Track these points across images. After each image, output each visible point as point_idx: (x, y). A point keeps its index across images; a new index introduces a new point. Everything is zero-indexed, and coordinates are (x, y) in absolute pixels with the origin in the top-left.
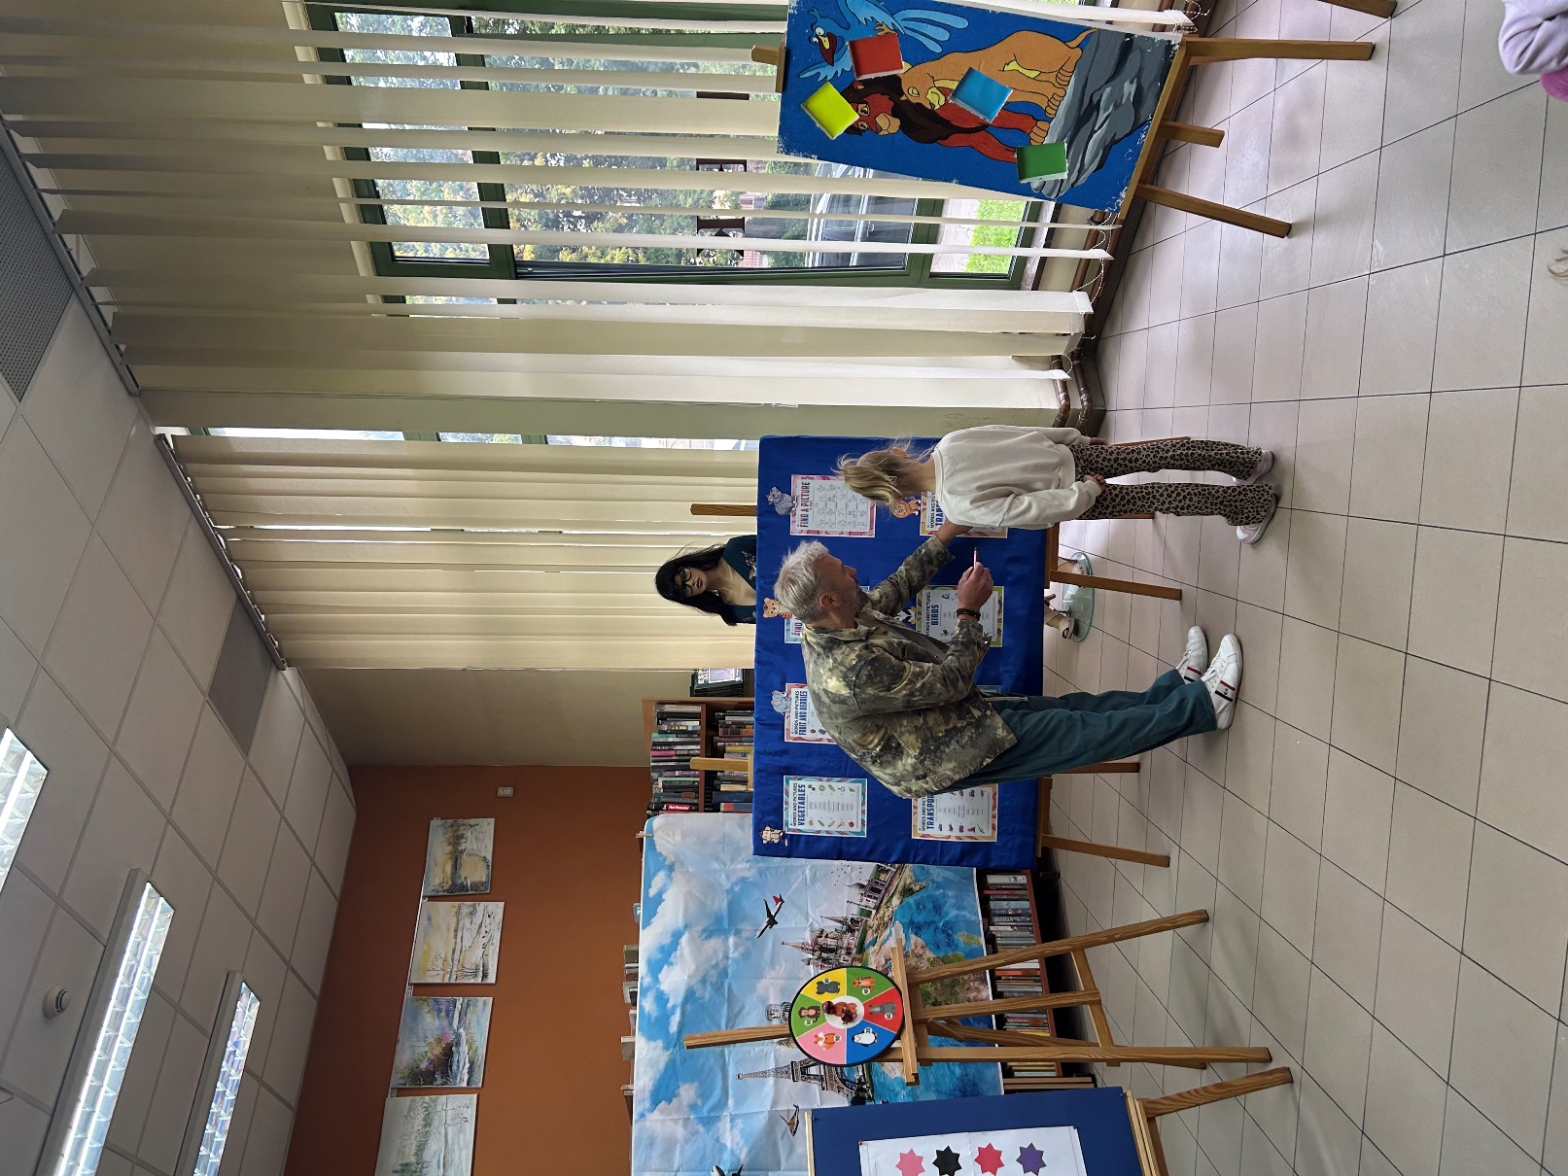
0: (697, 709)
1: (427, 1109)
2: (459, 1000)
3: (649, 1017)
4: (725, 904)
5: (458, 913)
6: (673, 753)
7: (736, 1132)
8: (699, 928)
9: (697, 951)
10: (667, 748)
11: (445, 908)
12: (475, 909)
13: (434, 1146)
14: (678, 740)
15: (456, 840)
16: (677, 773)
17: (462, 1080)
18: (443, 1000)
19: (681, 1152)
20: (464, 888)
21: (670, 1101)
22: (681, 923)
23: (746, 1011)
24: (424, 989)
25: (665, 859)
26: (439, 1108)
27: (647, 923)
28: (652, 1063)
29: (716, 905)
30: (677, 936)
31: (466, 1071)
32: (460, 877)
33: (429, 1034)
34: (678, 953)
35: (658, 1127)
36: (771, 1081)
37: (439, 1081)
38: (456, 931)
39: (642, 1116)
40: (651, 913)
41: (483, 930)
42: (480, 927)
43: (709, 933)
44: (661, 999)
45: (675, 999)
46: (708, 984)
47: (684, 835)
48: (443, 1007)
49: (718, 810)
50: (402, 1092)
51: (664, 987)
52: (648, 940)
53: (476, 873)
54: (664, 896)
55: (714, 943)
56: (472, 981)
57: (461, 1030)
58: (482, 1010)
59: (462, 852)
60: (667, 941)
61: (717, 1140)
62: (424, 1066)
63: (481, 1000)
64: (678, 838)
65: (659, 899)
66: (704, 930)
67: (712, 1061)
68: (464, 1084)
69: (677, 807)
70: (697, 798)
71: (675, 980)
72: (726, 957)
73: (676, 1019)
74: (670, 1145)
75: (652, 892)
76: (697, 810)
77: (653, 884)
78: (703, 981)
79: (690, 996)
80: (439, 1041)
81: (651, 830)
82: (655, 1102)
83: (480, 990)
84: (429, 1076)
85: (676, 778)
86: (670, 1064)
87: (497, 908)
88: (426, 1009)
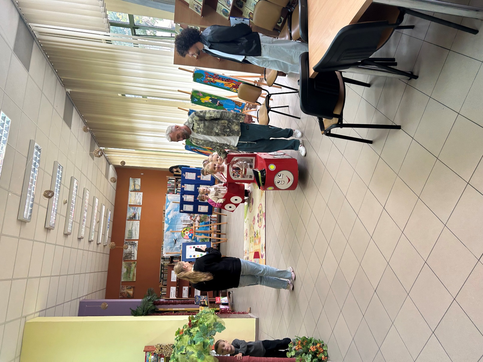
0: (174, 178)
1: (132, 223)
2: (136, 207)
5: (135, 194)
6: (170, 185)
7: (176, 235)
9: (173, 213)
11: (133, 193)
12: (138, 193)
13: (134, 228)
14: (171, 183)
15: (134, 182)
19: (170, 237)
20: (136, 190)
21: (169, 231)
23: (179, 221)
24: (130, 205)
25: (169, 200)
26: (134, 223)
27: (166, 209)
29: (175, 207)
30: (170, 211)
32: (135, 188)
35: (167, 234)
37: (134, 219)
38: (135, 197)
39: (165, 232)
40: (167, 208)
42: (139, 196)
43: (174, 211)
44: (168, 219)
48: (134, 208)
49: (176, 194)
50: (128, 220)
52: (167, 211)
53: (138, 188)
55: (175, 212)
56: (138, 204)
57: (137, 212)
58: (140, 208)
59: (135, 184)
60: (169, 211)
61: (174, 235)
62: (131, 217)
64: (171, 198)
65: (168, 206)
67: (174, 226)
68: (138, 219)
69: (171, 193)
70: (174, 192)
71: (170, 217)
73: (170, 221)
74: (168, 236)
75: (167, 205)
76: (174, 194)
78: (173, 217)
79: (172, 219)
80: (133, 213)
81: (167, 196)
82: (167, 231)
83: (140, 206)
84: (132, 218)
85: (171, 189)
86: (169, 227)
87: (142, 193)
88: (131, 208)
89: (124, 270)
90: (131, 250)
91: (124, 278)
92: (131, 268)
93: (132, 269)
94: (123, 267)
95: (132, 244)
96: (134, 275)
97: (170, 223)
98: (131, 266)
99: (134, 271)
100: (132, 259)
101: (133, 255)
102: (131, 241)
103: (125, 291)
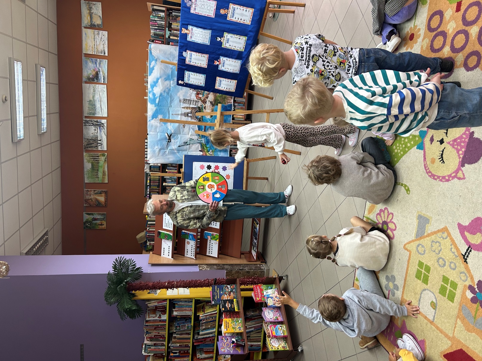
0: (164, 9)
1: (93, 87)
2: (98, 60)
3: (151, 99)
4: (170, 72)
5: (94, 33)
6: (156, 23)
7: (171, 126)
8: (163, 78)
9: (163, 84)
10: (155, 21)
11: (90, 32)
12: (99, 33)
13: (97, 97)
14: (158, 19)
15: (90, 9)
16: (158, 31)
17: (102, 81)
18: (93, 59)
19: (159, 129)
20: (95, 25)
21: (156, 118)
22: (159, 77)
23: (175, 99)
24: (87, 55)
25: (155, 57)
26: (97, 88)
27: (150, 75)
28: (152, 109)
29: (168, 72)
30: (158, 79)
31: (102, 79)
32: (93, 22)
33: (91, 68)
34: (158, 84)
35: (154, 124)
36: (180, 116)
37: (96, 81)
38: (94, 39)
39: (150, 121)
40: (151, 72)
41: (102, 39)
42: (101, 38)
43: (166, 79)
44: (154, 95)
45: (158, 95)
46: (165, 92)
47: (160, 51)
48: (94, 61)
49: (169, 44)
50: (86, 82)
51: (154, 92)
52: (151, 79)
53: (98, 21)
54: (154, 68)
55: (167, 82)
56: (101, 55)
57: (100, 68)
58: (105, 63)
59: (92, 13)
60: (155, 80)
61: (167, 127)
62: (91, 76)
63: (104, 60)
64: (158, 52)
66: (165, 79)
67: (166, 110)
68: (103, 82)
69: (158, 42)
70: (163, 39)
71: (158, 90)
72: (170, 86)
73: (157, 100)
74: (156, 127)
75: (151, 66)
76: (163, 43)
77: (151, 64)
78: (164, 92)
79: (161, 95)
80: (94, 70)
81: (151, 48)
82: (153, 118)
83: (104, 57)
84: (93, 79)
85: (158, 32)
86: (157, 110)
87: (106, 33)
88: (89, 61)
89: (88, 166)
90: (96, 134)
91: (88, 178)
92: (98, 163)
93: (100, 165)
94: (85, 161)
95: (97, 125)
96: (104, 174)
97: (158, 103)
98: (98, 160)
99: (104, 168)
100: (99, 149)
101: (99, 142)
102: (95, 120)
103: (92, 197)
